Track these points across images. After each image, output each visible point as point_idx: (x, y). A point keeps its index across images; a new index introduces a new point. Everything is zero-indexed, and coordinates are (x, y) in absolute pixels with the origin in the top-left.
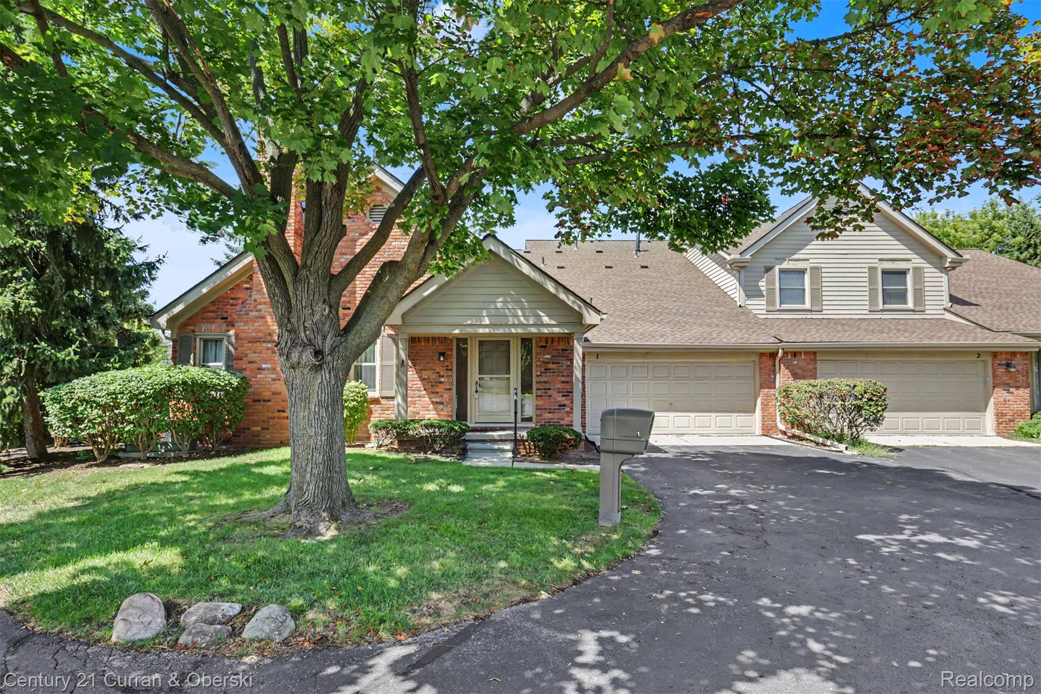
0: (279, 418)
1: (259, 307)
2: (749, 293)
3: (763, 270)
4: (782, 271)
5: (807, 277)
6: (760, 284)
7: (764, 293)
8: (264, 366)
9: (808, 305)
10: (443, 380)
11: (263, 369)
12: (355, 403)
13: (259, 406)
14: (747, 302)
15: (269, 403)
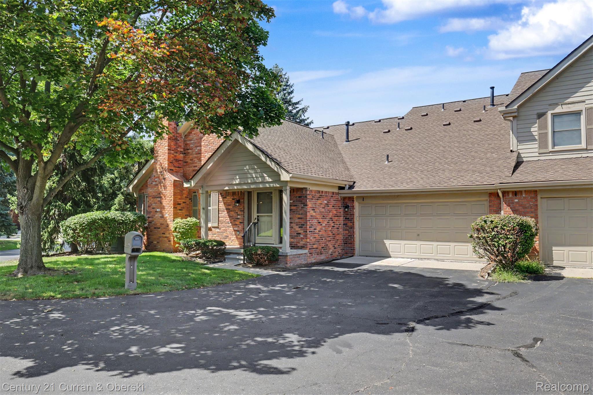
0: (163, 237)
1: (156, 180)
2: (520, 139)
3: (536, 117)
4: (554, 116)
5: (583, 117)
6: (532, 130)
7: (537, 137)
8: (158, 210)
9: (583, 145)
10: (239, 217)
11: (157, 212)
12: (183, 230)
13: (156, 231)
14: (519, 147)
15: (159, 230)
